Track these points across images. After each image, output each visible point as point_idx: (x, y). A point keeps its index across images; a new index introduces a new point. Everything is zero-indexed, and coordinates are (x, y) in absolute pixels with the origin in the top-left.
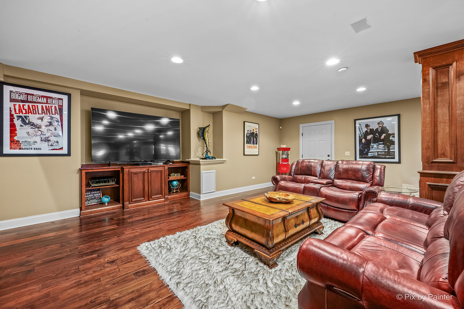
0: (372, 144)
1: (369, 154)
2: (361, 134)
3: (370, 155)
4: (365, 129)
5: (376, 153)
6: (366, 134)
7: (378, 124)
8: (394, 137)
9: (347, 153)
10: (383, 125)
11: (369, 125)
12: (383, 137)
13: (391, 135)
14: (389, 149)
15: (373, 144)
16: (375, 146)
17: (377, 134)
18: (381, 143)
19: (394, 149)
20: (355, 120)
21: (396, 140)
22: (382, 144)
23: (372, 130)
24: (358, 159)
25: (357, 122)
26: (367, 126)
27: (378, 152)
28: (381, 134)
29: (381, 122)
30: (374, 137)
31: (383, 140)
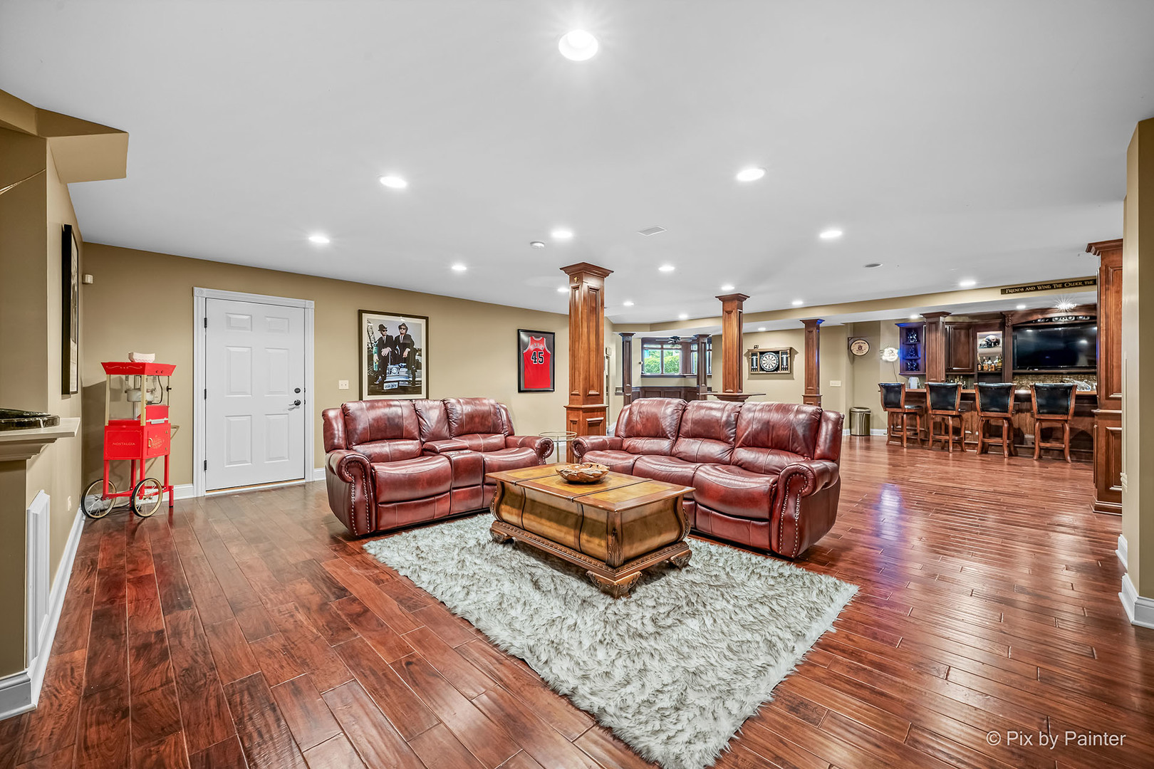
0: (390, 366)
1: (385, 384)
2: (372, 343)
3: (386, 387)
4: (378, 335)
5: (395, 383)
6: (381, 344)
7: (400, 327)
8: (420, 355)
9: (344, 384)
10: (406, 332)
11: (385, 328)
12: (406, 354)
13: (417, 351)
14: (414, 377)
15: (392, 366)
16: (394, 369)
17: (397, 347)
18: (403, 364)
19: (421, 377)
20: (360, 313)
21: (423, 360)
22: (404, 367)
23: (389, 337)
24: (366, 397)
25: (365, 317)
26: (382, 328)
27: (398, 381)
28: (404, 346)
29: (404, 324)
30: (393, 352)
31: (405, 360)
